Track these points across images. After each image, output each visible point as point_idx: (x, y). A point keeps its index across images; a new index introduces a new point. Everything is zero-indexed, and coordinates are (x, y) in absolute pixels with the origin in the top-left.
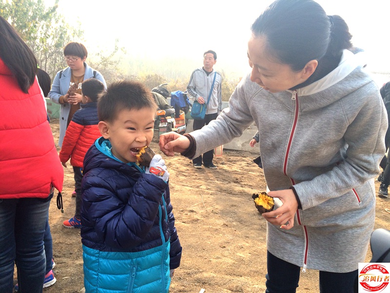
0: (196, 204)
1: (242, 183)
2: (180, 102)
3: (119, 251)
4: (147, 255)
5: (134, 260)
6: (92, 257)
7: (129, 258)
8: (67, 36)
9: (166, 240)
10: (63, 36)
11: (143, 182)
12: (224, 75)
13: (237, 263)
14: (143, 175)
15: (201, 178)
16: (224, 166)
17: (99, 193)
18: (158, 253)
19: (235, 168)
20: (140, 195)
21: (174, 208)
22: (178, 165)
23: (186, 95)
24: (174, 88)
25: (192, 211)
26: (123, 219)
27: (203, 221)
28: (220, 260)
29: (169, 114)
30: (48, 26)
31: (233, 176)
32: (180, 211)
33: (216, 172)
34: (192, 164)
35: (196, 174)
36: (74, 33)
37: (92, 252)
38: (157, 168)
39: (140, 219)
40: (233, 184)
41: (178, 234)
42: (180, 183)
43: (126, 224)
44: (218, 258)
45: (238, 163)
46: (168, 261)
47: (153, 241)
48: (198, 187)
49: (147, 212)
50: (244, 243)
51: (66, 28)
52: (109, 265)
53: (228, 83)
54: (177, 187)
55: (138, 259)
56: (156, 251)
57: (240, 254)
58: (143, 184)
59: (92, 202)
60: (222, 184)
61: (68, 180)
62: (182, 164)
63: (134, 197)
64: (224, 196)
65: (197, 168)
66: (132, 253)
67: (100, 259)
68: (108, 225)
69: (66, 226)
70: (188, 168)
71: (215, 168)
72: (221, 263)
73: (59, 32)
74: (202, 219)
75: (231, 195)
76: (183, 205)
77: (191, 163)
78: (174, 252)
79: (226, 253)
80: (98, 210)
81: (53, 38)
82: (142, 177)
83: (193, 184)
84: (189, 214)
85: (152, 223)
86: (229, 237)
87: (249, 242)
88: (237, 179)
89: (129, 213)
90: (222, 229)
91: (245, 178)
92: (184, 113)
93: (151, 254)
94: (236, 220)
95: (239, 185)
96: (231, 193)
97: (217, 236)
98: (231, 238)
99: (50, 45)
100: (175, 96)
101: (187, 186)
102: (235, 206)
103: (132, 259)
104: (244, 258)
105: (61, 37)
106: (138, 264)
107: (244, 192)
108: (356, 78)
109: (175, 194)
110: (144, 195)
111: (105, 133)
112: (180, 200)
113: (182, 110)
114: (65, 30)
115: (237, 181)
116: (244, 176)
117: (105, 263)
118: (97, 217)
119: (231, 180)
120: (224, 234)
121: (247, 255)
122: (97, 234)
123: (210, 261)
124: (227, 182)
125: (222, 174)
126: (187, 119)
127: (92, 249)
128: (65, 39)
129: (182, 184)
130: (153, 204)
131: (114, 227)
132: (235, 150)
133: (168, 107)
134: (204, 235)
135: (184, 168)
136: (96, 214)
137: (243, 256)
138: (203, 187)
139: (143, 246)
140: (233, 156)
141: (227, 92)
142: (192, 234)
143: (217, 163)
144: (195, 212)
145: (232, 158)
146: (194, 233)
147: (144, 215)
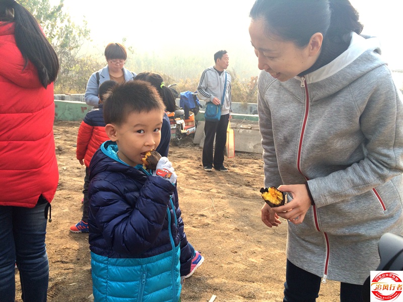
0: (206, 209)
1: (254, 186)
2: (190, 103)
3: (128, 258)
4: (157, 260)
5: (144, 266)
6: (100, 264)
7: (139, 264)
8: (73, 36)
9: (176, 245)
10: (69, 35)
11: (150, 184)
12: (235, 75)
13: (249, 268)
14: (150, 177)
15: (212, 181)
16: (235, 168)
17: (106, 197)
18: (168, 258)
19: (247, 170)
20: (147, 198)
21: (184, 213)
22: (188, 168)
23: (195, 95)
24: (183, 89)
25: (203, 215)
26: (131, 223)
27: (214, 225)
28: (231, 265)
29: (178, 116)
30: (53, 26)
31: (244, 179)
32: (190, 215)
33: (227, 175)
34: (202, 167)
35: (207, 177)
36: (80, 33)
37: (101, 259)
38: (164, 170)
39: (148, 223)
40: (244, 187)
41: (188, 239)
42: (190, 187)
43: (134, 228)
44: (229, 263)
45: (249, 165)
46: (178, 266)
47: (163, 246)
48: (208, 191)
49: (155, 215)
50: (256, 248)
51: (72, 27)
52: (118, 272)
53: (239, 83)
54: (187, 191)
55: (148, 265)
56: (166, 257)
57: (253, 259)
58: (150, 187)
59: (100, 207)
60: (234, 187)
61: (74, 184)
62: (192, 167)
63: (141, 200)
64: (236, 200)
65: (208, 171)
66: (141, 259)
67: (109, 266)
68: (116, 229)
69: (73, 231)
70: (198, 171)
71: (226, 171)
72: (233, 269)
73: (64, 32)
74: (213, 223)
75: (243, 199)
76: (193, 209)
77: (201, 165)
78: (184, 258)
79: (238, 259)
80: (106, 215)
81: (58, 39)
82: (149, 180)
83: (203, 188)
84: (199, 218)
85: (161, 227)
86: (241, 242)
87: (262, 246)
88: (249, 182)
89: (137, 217)
90: (234, 233)
91: (257, 181)
92: (193, 114)
93: (161, 259)
94: (248, 225)
95: (251, 189)
96: (242, 196)
97: (229, 241)
98: (243, 243)
99: (55, 45)
100: (184, 97)
101: (198, 189)
102: (247, 210)
103: (141, 265)
104: (256, 263)
105: (67, 37)
106: (148, 270)
107: (257, 196)
108: (365, 61)
109: (184, 198)
110: (151, 197)
111: (113, 136)
112: (190, 204)
113: (192, 111)
114: (71, 30)
115: (248, 185)
116: (256, 179)
117: (114, 270)
118: (105, 222)
119: (243, 183)
120: (235, 239)
121: (259, 261)
122: (105, 241)
123: (222, 267)
124: (238, 185)
125: (233, 177)
126: (197, 121)
127: (100, 256)
128: (71, 39)
129: (192, 187)
130: (161, 206)
131: (122, 232)
132: (247, 153)
133: (177, 108)
134: (215, 240)
135: (193, 171)
136: (104, 219)
137: (256, 261)
138: (214, 191)
139: (153, 252)
140: (244, 158)
141: (238, 93)
142: (202, 238)
143: (228, 166)
144: (206, 216)
145: (243, 160)
146: (204, 238)
147: (152, 218)
